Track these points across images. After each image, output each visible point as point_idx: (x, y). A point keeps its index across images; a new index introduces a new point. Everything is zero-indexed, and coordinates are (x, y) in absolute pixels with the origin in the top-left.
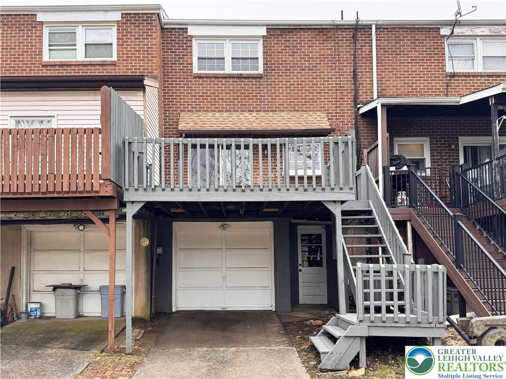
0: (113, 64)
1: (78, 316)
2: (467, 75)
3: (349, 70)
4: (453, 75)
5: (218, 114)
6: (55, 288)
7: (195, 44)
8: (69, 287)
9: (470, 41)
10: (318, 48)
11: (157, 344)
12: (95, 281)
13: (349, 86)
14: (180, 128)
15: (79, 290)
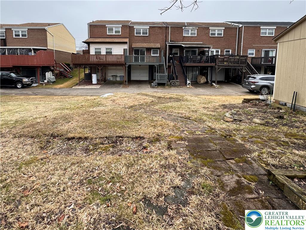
0: (120, 35)
1: (116, 80)
2: (187, 37)
3: (165, 35)
4: (184, 37)
5: (139, 44)
6: (113, 76)
7: (135, 29)
8: (115, 76)
9: (188, 30)
10: (159, 31)
11: (130, 84)
12: (118, 75)
13: (165, 38)
14: (133, 46)
15: (116, 76)
